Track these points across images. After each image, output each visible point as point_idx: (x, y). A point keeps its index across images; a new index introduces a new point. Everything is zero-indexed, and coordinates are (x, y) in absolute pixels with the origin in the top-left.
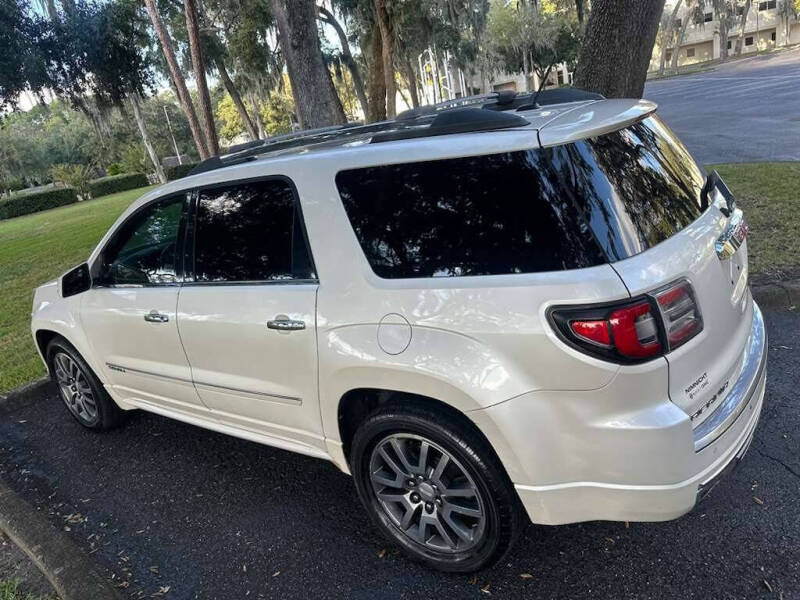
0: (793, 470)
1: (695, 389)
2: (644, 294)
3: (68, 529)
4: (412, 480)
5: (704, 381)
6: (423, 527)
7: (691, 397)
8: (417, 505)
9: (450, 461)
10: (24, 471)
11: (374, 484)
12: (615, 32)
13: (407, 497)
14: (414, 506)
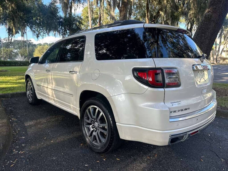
0: (219, 156)
1: (175, 104)
2: (160, 68)
3: (11, 121)
4: (93, 121)
5: (179, 103)
6: (93, 136)
7: (172, 105)
8: (93, 129)
9: (102, 115)
10: (10, 108)
11: (84, 121)
12: (203, 35)
13: (91, 126)
14: (92, 129)
